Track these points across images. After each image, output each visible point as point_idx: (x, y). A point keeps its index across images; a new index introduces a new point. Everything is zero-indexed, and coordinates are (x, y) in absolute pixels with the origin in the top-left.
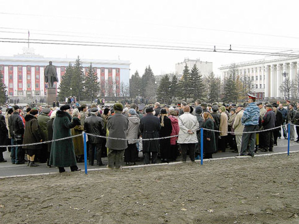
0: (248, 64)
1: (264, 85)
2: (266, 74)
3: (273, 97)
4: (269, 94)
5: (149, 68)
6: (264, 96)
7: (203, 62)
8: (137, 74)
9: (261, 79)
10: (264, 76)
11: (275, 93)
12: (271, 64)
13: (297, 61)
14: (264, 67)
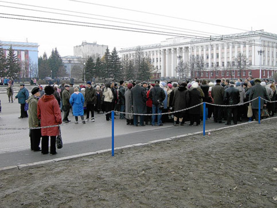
0: (146, 48)
1: (161, 66)
2: (162, 57)
3: (169, 76)
4: (165, 74)
5: (56, 50)
6: (161, 76)
7: (100, 45)
8: (45, 56)
9: (157, 61)
10: (161, 58)
11: (170, 73)
12: (167, 48)
13: (189, 46)
14: (160, 51)
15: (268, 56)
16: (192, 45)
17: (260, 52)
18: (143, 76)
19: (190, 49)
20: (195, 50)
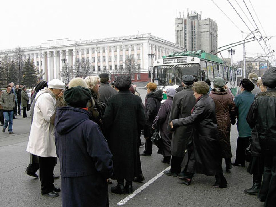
2: (43, 60)
9: (38, 65)
10: (41, 62)
12: (48, 51)
13: (74, 48)
14: (41, 53)
16: (77, 48)
17: (150, 56)
18: (28, 80)
19: (75, 51)
20: (80, 53)
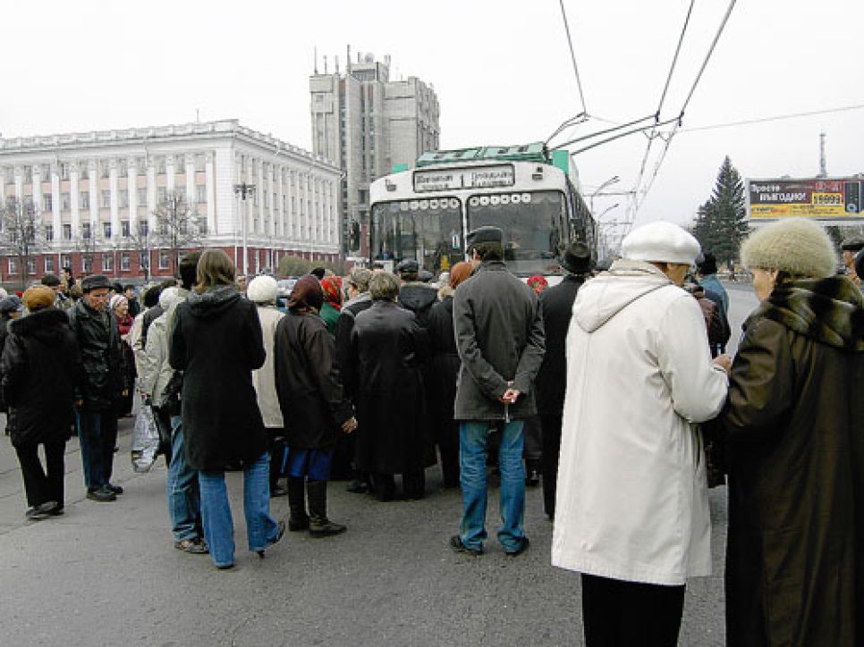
15: (266, 208)
17: (241, 190)
